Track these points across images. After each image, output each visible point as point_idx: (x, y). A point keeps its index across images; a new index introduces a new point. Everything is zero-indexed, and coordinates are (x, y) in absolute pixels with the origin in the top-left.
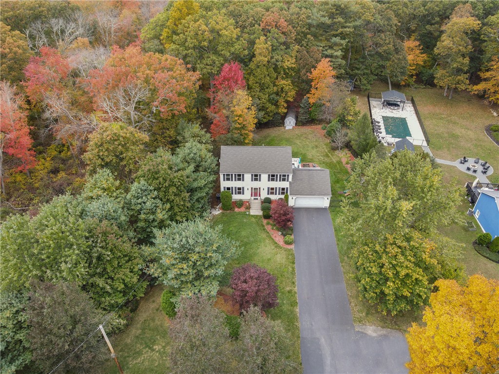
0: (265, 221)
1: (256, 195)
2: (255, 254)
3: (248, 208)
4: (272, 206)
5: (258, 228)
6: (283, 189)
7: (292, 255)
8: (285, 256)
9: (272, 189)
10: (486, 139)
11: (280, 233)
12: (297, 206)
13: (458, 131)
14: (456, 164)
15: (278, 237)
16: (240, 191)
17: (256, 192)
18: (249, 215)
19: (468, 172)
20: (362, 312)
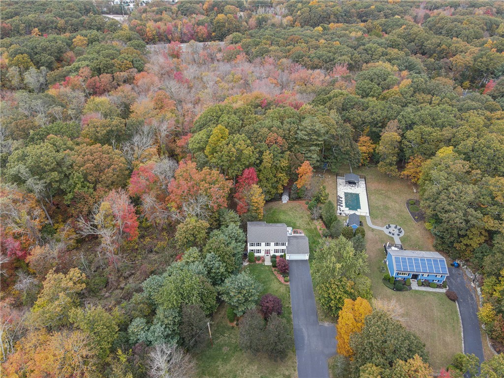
0: (273, 269)
1: (267, 253)
2: (269, 288)
3: (264, 261)
4: (277, 260)
5: (269, 273)
6: (283, 250)
7: (289, 288)
8: (285, 289)
9: (277, 250)
10: (405, 210)
11: (282, 276)
12: (291, 259)
13: (390, 204)
14: (384, 229)
15: (281, 278)
16: (259, 251)
17: (267, 252)
18: (264, 265)
19: (389, 235)
20: (323, 316)
